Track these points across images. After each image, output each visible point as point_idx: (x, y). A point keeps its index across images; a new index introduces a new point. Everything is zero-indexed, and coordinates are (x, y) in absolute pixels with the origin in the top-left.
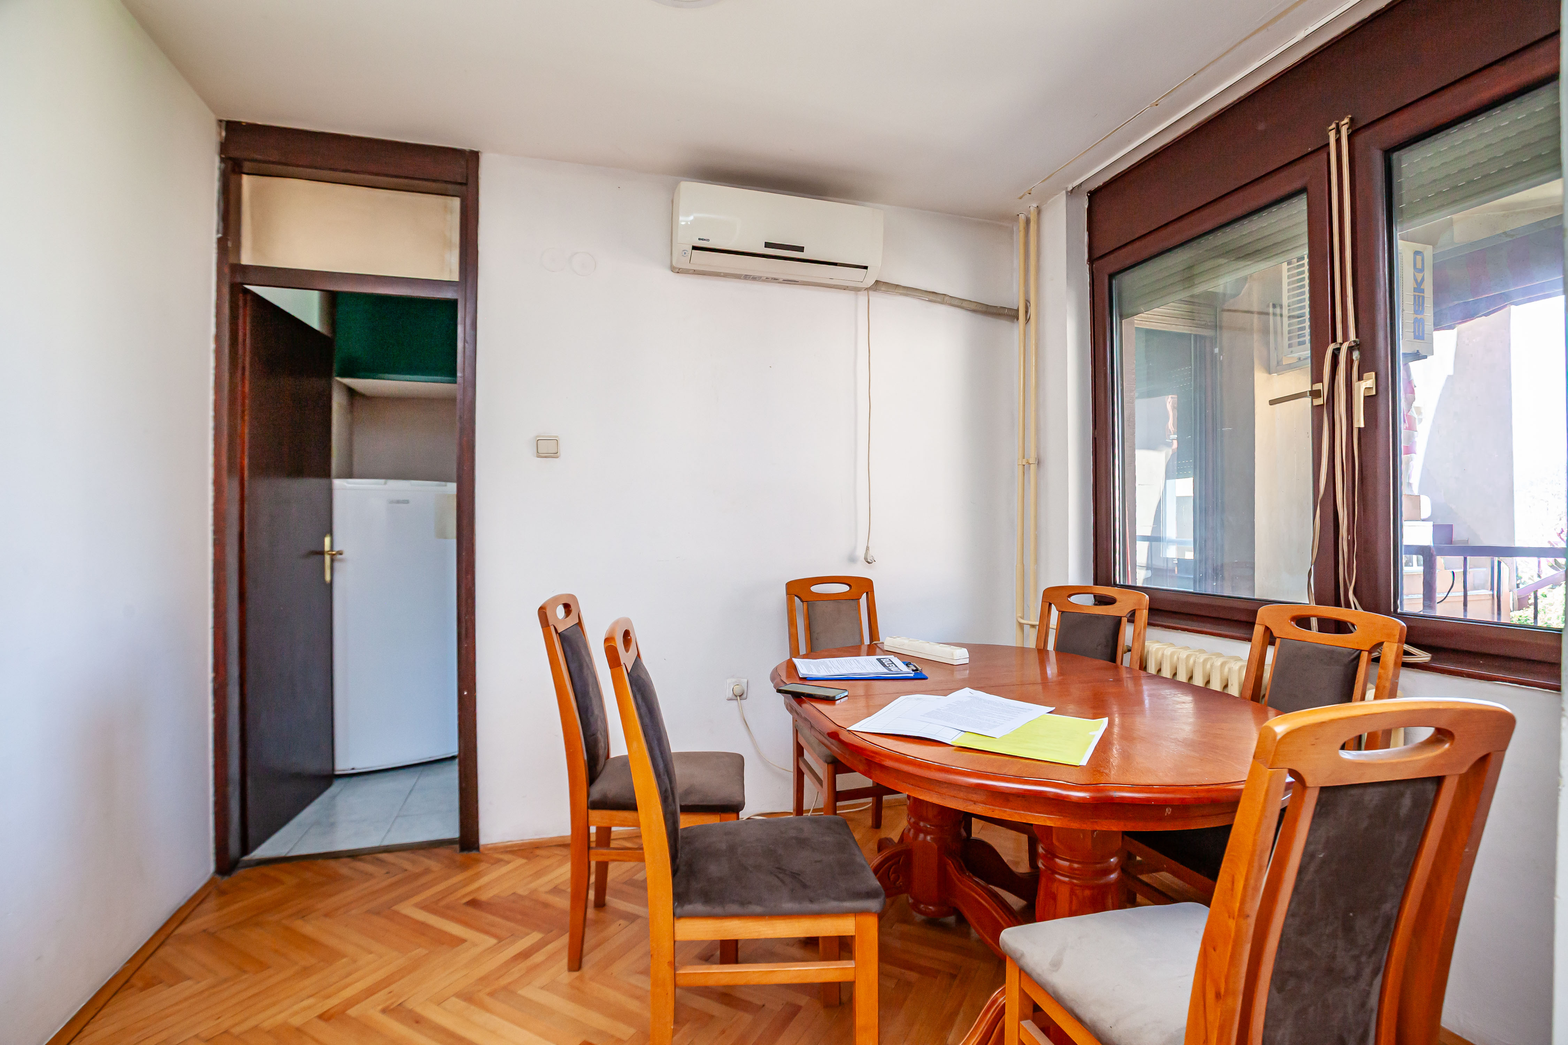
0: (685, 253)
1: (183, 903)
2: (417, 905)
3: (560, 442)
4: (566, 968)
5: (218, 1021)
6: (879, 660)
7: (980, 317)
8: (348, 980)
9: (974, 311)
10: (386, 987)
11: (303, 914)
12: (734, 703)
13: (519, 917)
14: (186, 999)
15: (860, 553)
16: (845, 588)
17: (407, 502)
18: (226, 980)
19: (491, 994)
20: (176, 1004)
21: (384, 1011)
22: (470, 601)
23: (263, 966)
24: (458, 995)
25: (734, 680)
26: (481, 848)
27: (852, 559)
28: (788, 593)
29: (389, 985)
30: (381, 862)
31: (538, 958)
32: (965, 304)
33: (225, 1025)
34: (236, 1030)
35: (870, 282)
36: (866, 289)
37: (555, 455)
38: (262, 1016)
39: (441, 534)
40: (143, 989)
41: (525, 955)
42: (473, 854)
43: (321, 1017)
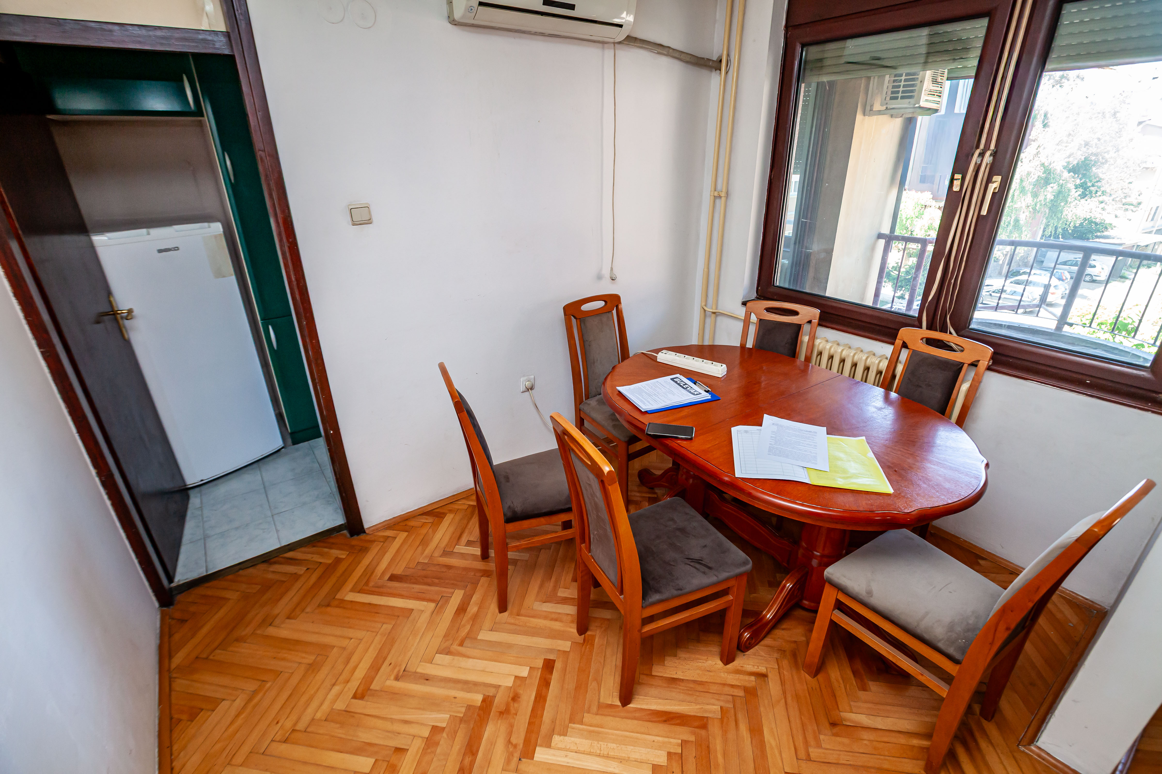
0: (472, 9)
1: (158, 642)
2: (352, 590)
3: (372, 209)
4: (497, 611)
5: (280, 724)
6: (672, 379)
7: (690, 67)
8: (352, 664)
9: (687, 62)
10: (383, 662)
11: (268, 621)
12: (527, 393)
13: (436, 581)
14: (237, 716)
15: (606, 272)
16: (601, 304)
17: (176, 249)
18: (255, 693)
19: (461, 644)
20: (232, 723)
21: (397, 679)
22: (319, 361)
23: (278, 674)
24: (439, 652)
25: (525, 378)
26: (367, 531)
27: (600, 277)
28: (565, 314)
29: (385, 659)
30: (292, 561)
31: (473, 609)
32: (682, 56)
33: (289, 724)
34: (300, 726)
35: (622, 38)
36: (614, 43)
37: (369, 222)
38: (310, 711)
39: (219, 274)
40: (191, 720)
41: (462, 609)
42: (362, 536)
43: (355, 697)
